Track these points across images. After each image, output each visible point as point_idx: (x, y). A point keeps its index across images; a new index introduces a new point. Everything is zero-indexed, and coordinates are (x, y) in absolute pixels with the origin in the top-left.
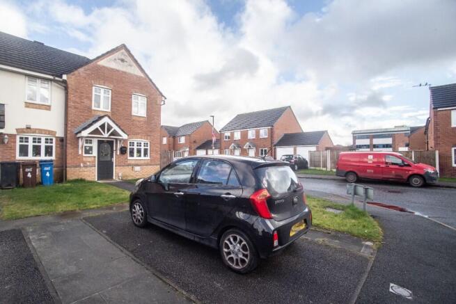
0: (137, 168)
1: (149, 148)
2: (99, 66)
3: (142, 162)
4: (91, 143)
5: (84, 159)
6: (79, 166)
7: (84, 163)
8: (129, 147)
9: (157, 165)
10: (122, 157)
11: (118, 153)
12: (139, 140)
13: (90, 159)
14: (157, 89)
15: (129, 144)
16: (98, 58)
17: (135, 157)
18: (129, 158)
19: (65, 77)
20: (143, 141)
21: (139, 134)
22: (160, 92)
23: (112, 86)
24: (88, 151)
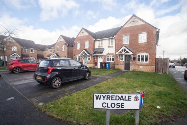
0: (141, 67)
1: (148, 57)
2: (124, 28)
3: (144, 64)
4: (122, 56)
5: (120, 62)
6: (118, 64)
7: (120, 63)
8: (137, 57)
9: (153, 66)
10: (134, 62)
11: (132, 60)
12: (143, 54)
13: (122, 62)
14: (153, 26)
15: (137, 56)
16: (124, 25)
17: (141, 62)
18: (137, 62)
19: (114, 36)
20: (144, 54)
21: (142, 51)
22: (154, 27)
23: (129, 33)
24: (122, 59)
